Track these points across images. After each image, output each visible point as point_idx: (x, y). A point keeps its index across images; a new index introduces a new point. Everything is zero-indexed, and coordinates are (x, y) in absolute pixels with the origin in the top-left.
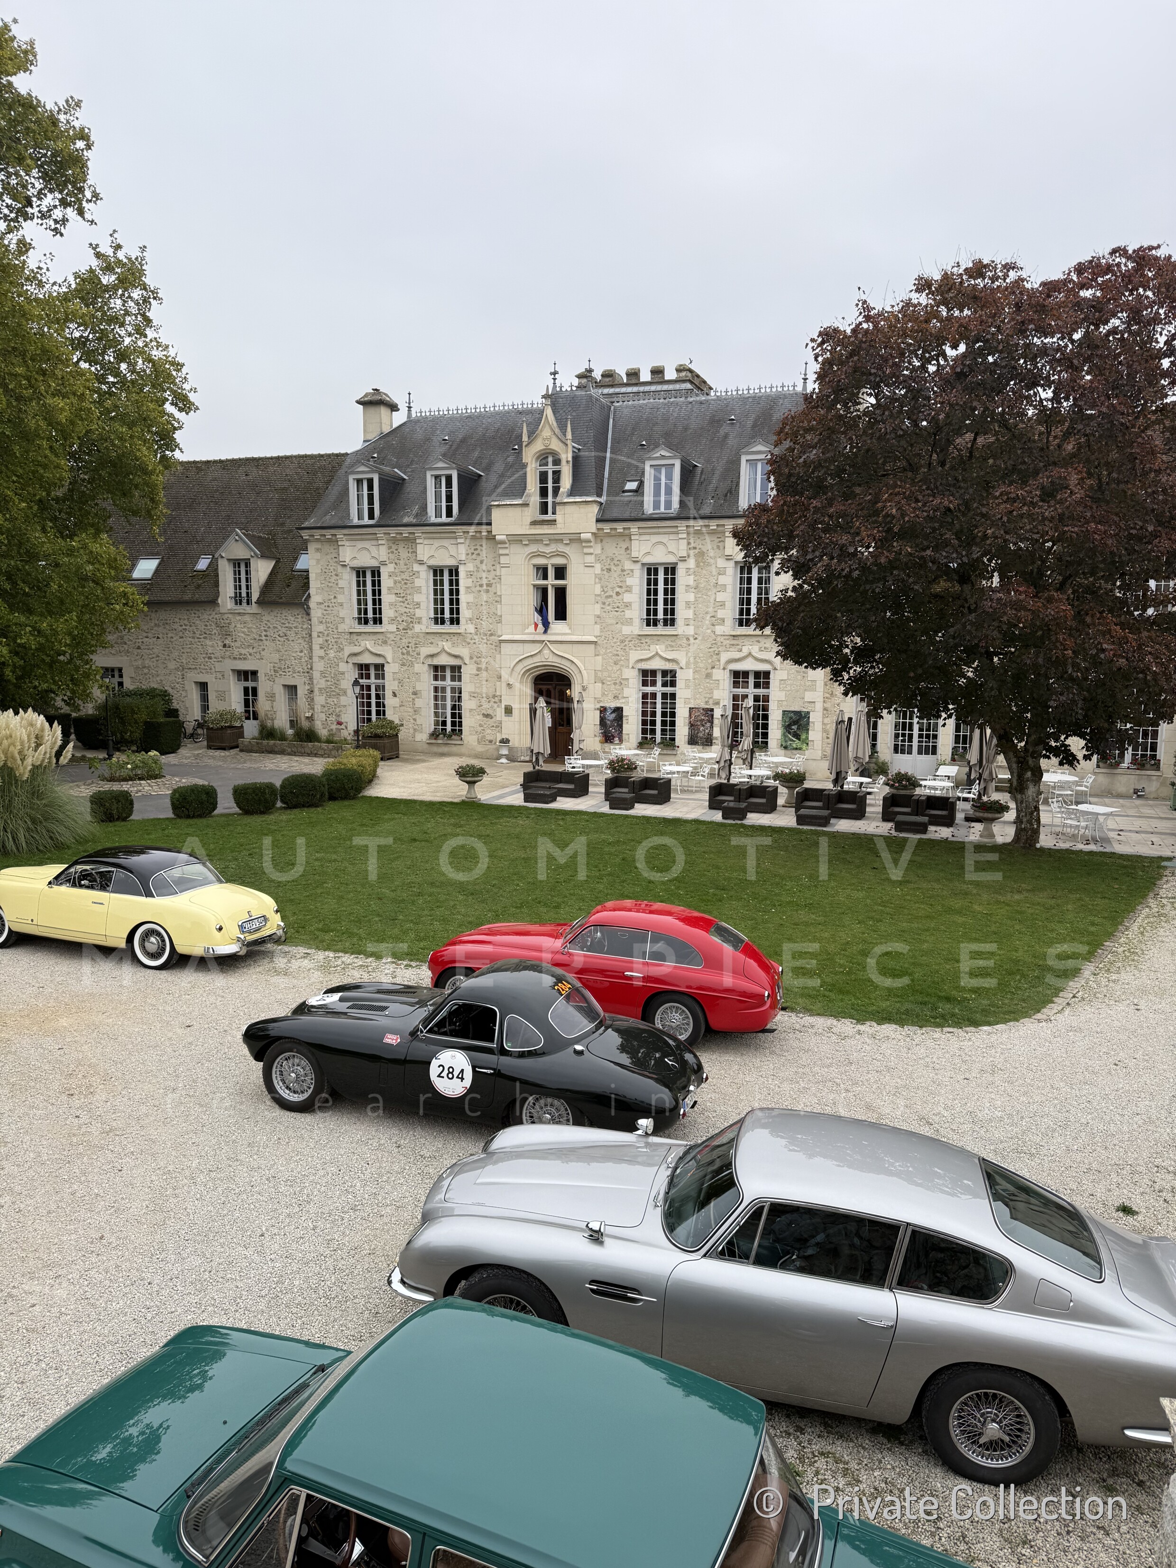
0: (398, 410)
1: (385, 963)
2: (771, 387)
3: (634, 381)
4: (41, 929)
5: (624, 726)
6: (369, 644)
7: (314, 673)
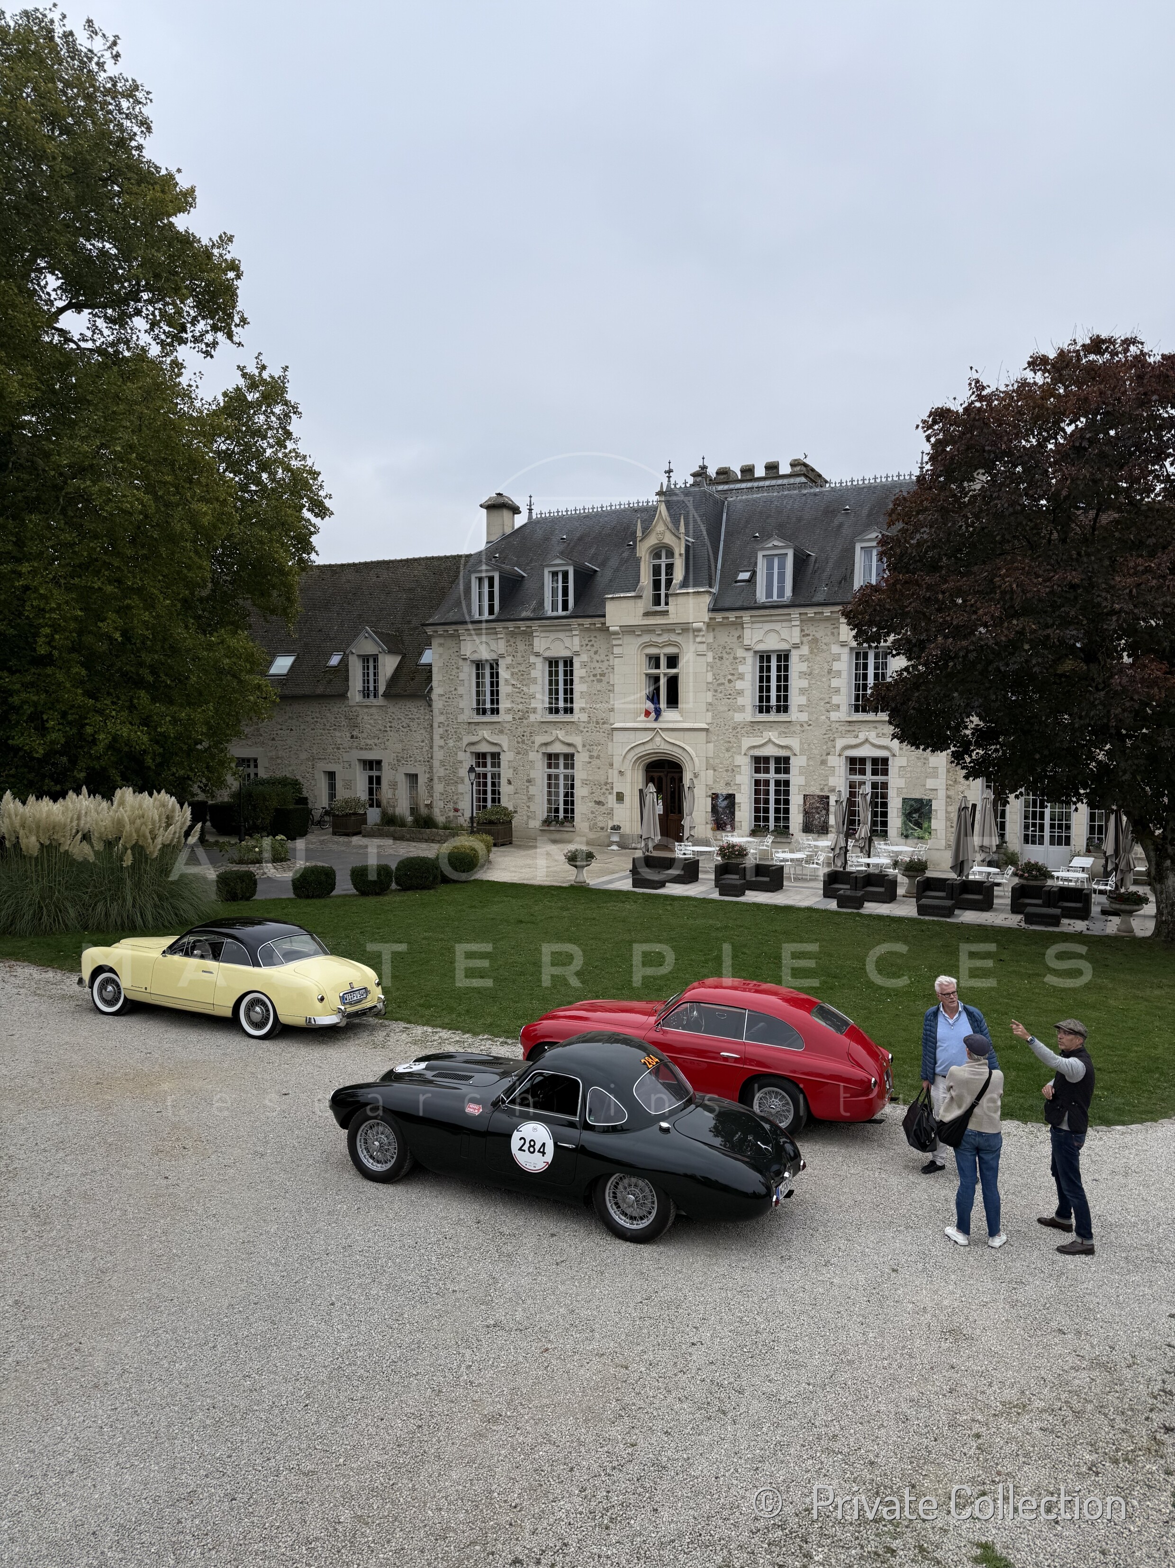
0: (520, 512)
1: (482, 1040)
2: (887, 477)
3: (748, 478)
4: (153, 997)
5: (737, 813)
6: (486, 733)
7: (434, 762)
